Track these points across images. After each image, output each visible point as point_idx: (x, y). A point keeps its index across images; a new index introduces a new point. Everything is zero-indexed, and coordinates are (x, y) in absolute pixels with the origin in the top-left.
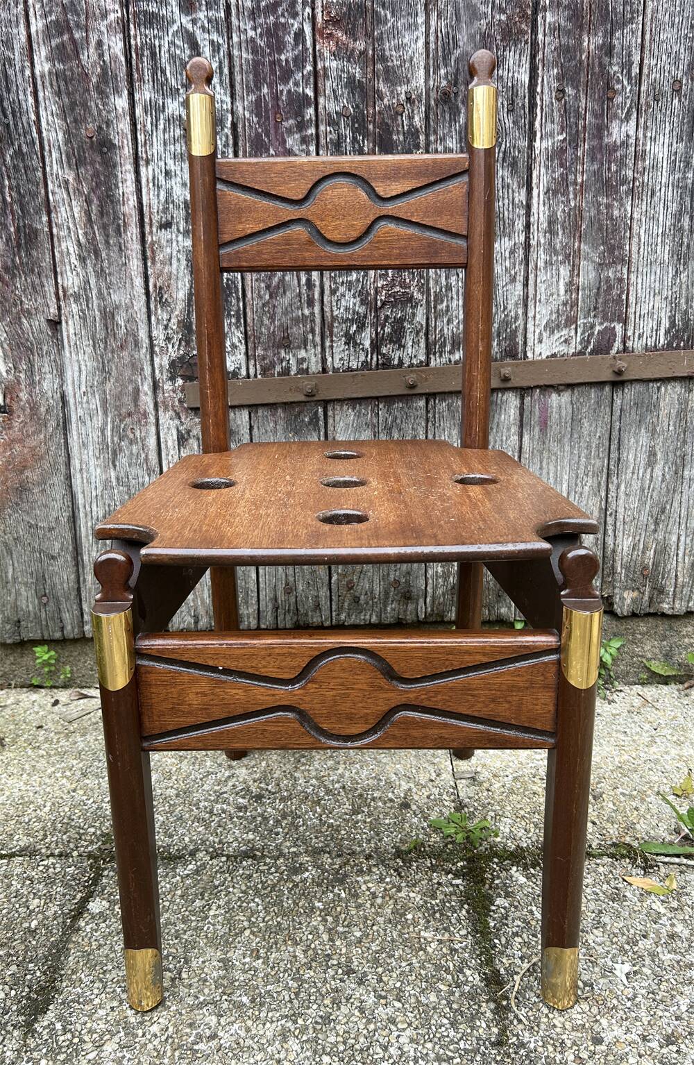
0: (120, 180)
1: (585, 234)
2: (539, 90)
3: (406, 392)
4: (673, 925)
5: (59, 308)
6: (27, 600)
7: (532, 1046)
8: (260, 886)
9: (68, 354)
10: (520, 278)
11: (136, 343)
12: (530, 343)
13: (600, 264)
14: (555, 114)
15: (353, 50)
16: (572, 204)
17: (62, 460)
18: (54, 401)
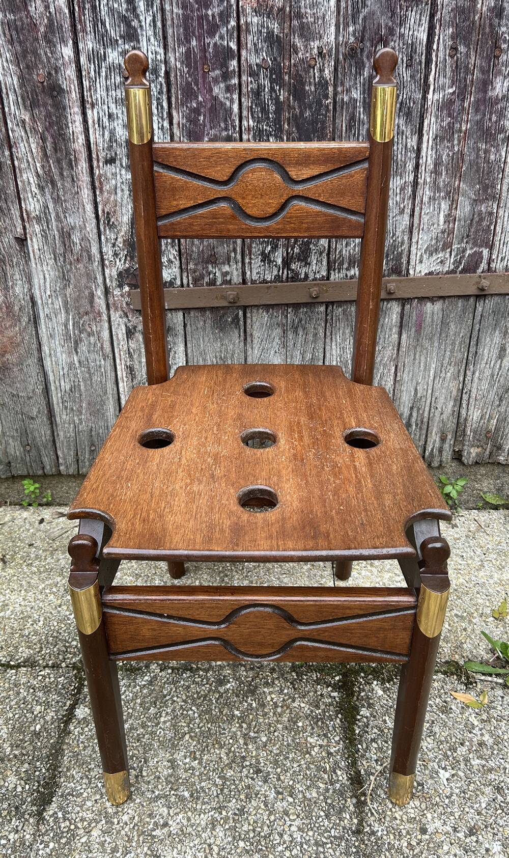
0: (69, 121)
1: (465, 175)
2: (435, 47)
3: (310, 301)
4: (482, 735)
5: (24, 228)
6: (15, 448)
7: (379, 834)
8: (195, 696)
9: (34, 266)
10: (408, 211)
11: (90, 258)
12: (412, 263)
13: (475, 200)
14: (447, 70)
15: (272, 7)
16: (456, 149)
17: (34, 346)
18: (26, 302)
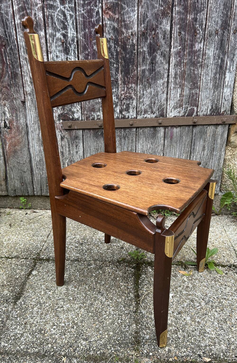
1: (186, 79)
2: (173, 32)
3: (130, 126)
5: (25, 98)
6: (17, 184)
9: (28, 112)
10: (165, 92)
12: (168, 112)
13: (190, 88)
14: (178, 40)
15: (114, 18)
16: (182, 69)
17: (27, 143)
18: (24, 125)
